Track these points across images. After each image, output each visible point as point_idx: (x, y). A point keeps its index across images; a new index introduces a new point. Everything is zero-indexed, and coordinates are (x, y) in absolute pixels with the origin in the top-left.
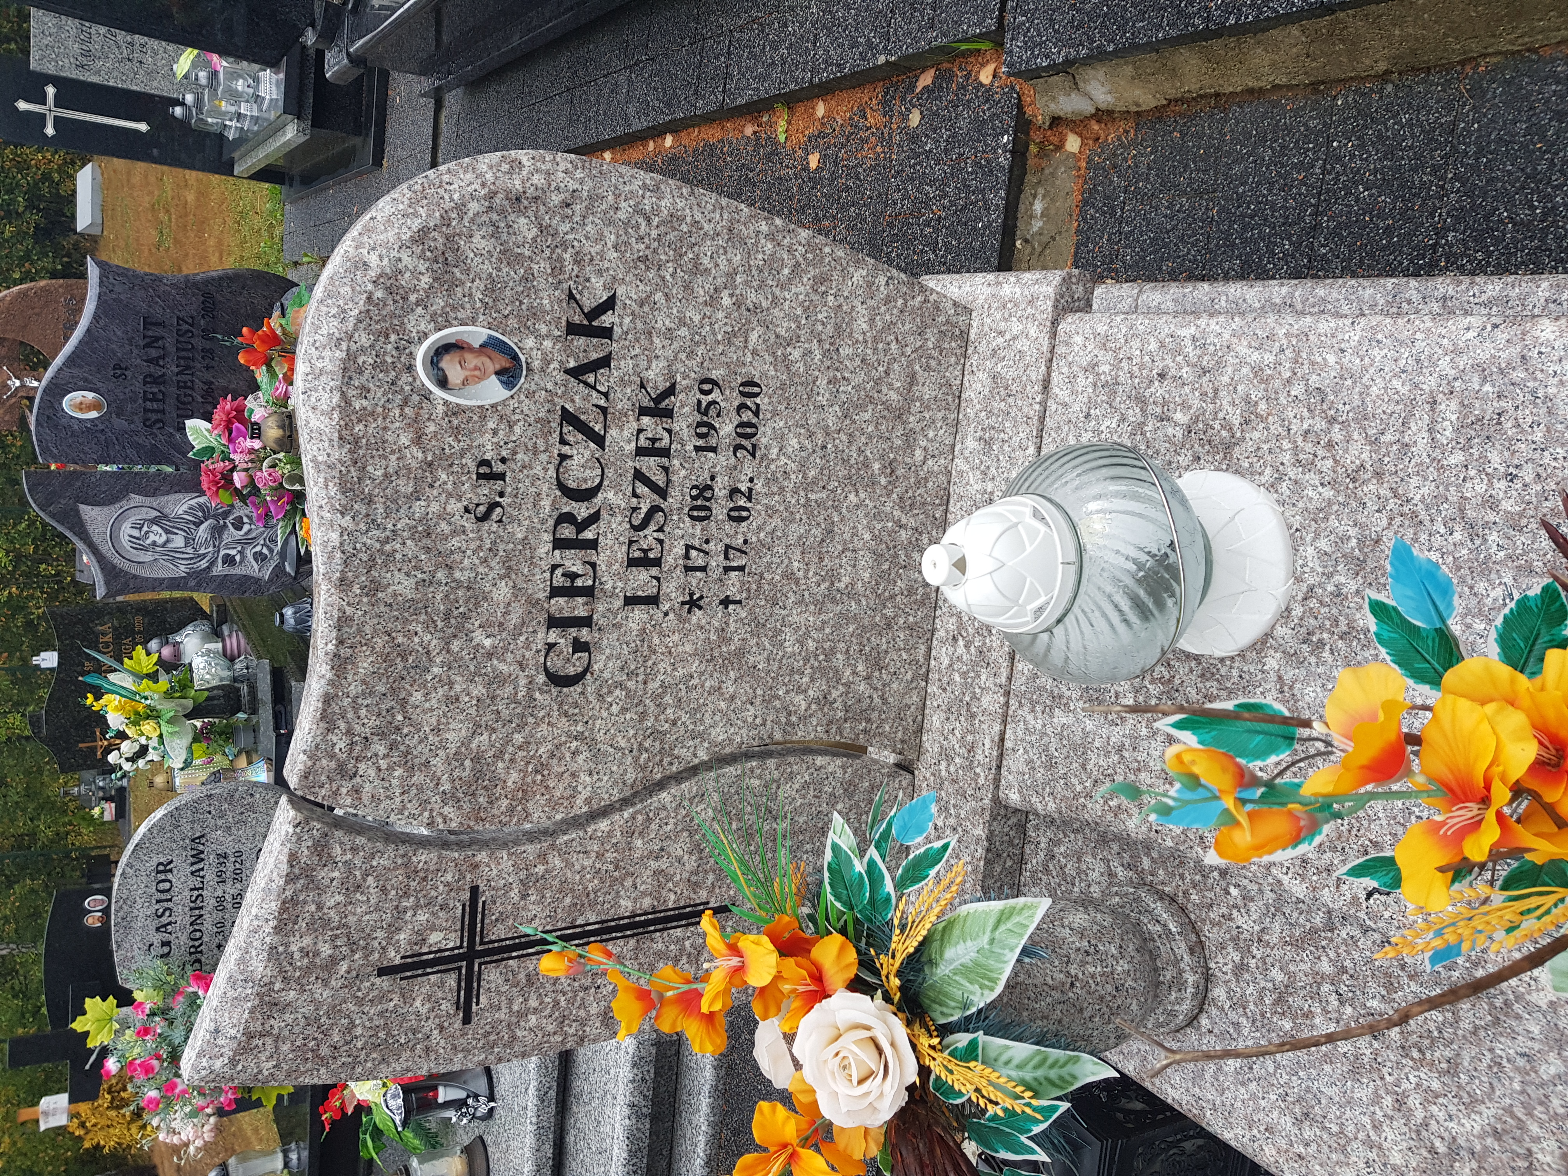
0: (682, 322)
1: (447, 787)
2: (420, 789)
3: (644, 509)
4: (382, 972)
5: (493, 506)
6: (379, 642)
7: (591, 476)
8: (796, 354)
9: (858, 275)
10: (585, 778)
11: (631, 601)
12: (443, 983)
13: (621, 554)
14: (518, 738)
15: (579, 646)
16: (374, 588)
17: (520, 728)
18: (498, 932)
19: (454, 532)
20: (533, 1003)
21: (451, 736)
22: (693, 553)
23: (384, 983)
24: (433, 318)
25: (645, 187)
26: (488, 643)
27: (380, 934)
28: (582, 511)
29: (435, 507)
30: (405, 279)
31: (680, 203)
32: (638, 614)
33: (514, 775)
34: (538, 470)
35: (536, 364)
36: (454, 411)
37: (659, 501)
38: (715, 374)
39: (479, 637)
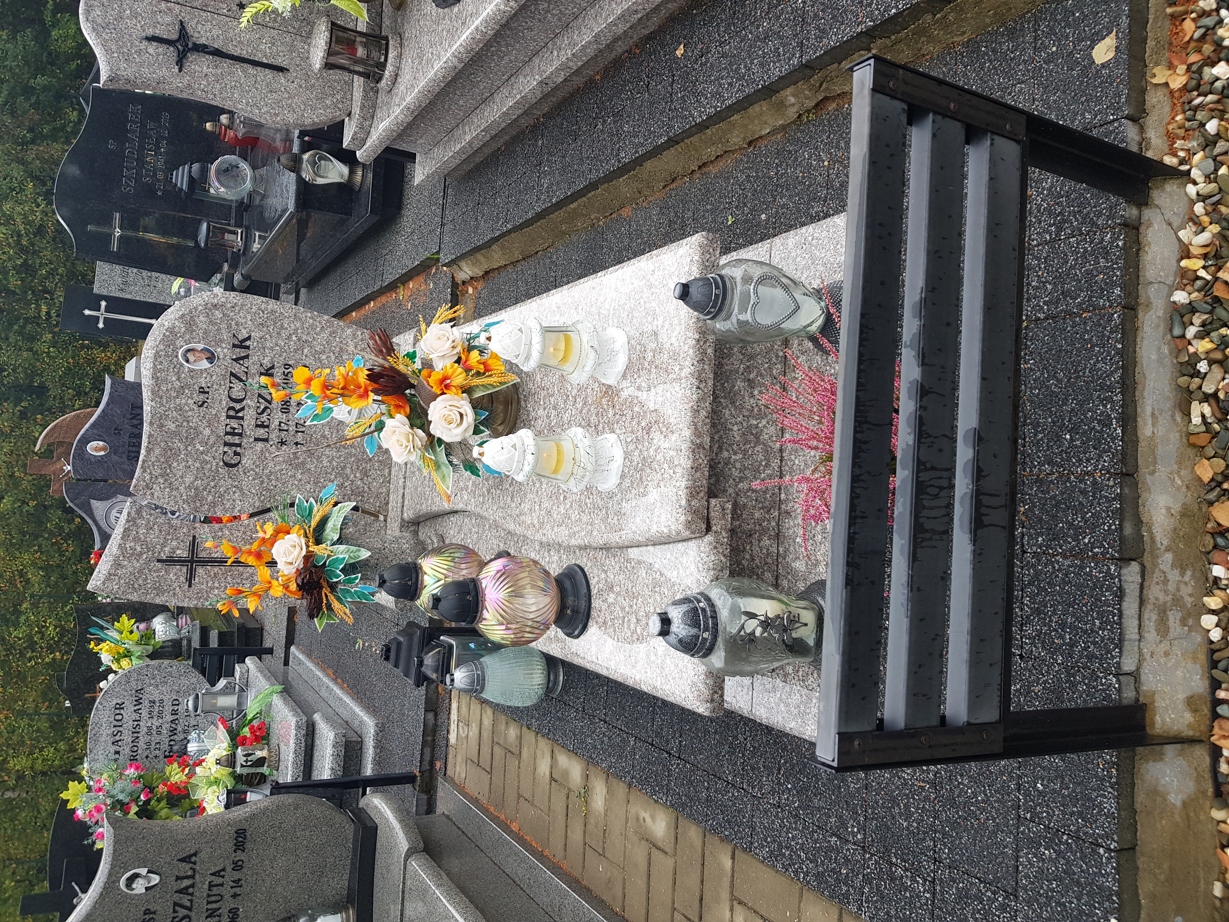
0: (277, 345)
1: (185, 498)
2: (175, 497)
3: (262, 407)
4: (159, 561)
5: (204, 402)
6: (162, 444)
7: (241, 395)
8: (324, 357)
9: (349, 331)
10: (238, 502)
11: (256, 440)
12: (181, 570)
13: (253, 422)
14: (212, 484)
15: (236, 454)
16: (161, 426)
17: (213, 480)
18: (203, 555)
19: (190, 410)
20: (217, 585)
21: (187, 480)
22: (282, 425)
23: (159, 565)
24: (185, 341)
25: (263, 302)
26: (201, 449)
27: (158, 547)
28: (238, 406)
29: (183, 401)
30: (176, 329)
31: (275, 307)
32: (260, 445)
33: (210, 497)
34: (221, 391)
35: (221, 357)
36: (191, 370)
37: (268, 405)
38: (290, 363)
39: (198, 446)
